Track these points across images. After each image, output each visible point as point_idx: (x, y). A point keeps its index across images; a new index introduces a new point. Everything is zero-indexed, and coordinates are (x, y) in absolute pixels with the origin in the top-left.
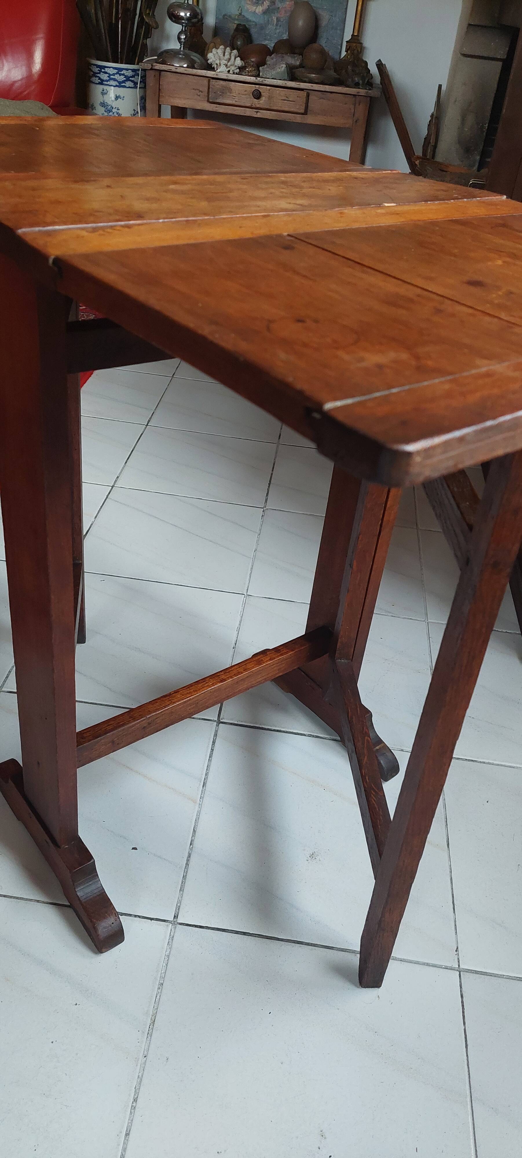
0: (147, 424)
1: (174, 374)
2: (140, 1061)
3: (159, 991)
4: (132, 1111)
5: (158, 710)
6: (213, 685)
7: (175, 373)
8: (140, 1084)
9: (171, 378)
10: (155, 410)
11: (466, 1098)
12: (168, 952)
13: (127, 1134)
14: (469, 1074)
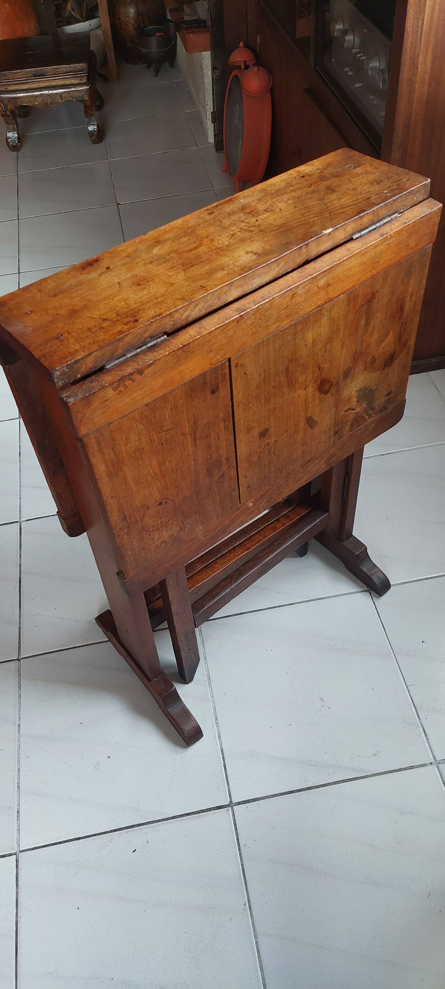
0: (19, 272)
1: (18, 216)
2: (210, 700)
3: (205, 661)
4: (217, 725)
5: (204, 579)
6: (242, 553)
7: (18, 214)
8: (216, 711)
9: (18, 220)
10: (19, 256)
11: (391, 654)
12: (202, 639)
13: (219, 737)
14: (390, 642)
